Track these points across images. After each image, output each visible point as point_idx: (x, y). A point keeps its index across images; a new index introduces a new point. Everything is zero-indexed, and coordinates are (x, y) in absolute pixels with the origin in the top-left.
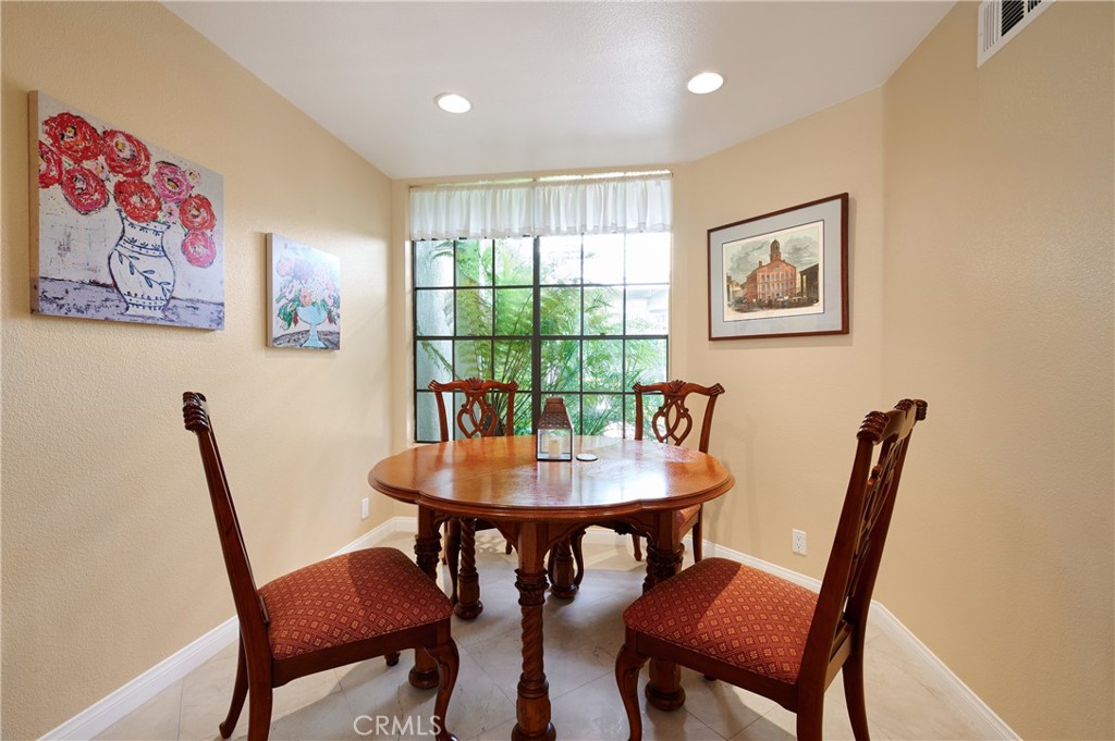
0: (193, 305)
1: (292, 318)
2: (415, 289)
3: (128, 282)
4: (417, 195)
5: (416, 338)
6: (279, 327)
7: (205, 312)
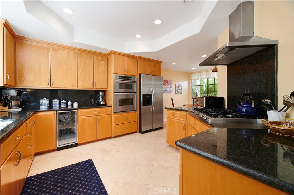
0: (170, 91)
1: (177, 91)
2: (192, 86)
3: (167, 90)
4: (192, 74)
5: (192, 92)
6: (176, 92)
7: (171, 91)
